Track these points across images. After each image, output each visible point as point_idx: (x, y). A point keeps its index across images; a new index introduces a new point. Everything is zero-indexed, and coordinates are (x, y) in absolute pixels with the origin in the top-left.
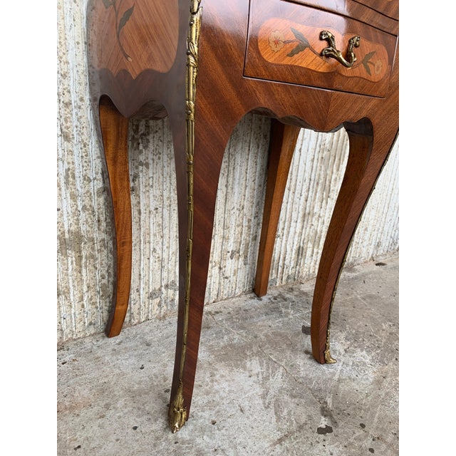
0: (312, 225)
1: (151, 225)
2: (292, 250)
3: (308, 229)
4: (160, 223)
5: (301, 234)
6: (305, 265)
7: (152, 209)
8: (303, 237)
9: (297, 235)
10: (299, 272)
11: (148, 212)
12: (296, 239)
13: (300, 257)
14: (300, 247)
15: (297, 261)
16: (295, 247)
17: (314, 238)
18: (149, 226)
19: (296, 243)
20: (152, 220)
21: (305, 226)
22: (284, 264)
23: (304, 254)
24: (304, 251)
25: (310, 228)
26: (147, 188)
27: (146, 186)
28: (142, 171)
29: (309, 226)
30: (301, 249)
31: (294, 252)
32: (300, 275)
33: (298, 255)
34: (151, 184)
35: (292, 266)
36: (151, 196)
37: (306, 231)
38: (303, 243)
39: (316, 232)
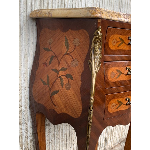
0: (110, 128)
1: (50, 148)
2: (103, 140)
3: (109, 130)
4: (53, 145)
5: (106, 133)
6: (108, 144)
7: (50, 141)
8: (107, 134)
9: (105, 133)
10: (106, 148)
11: (49, 143)
12: (104, 135)
13: (106, 142)
14: (106, 138)
15: (105, 144)
16: (104, 138)
17: (111, 133)
18: (49, 148)
19: (104, 137)
20: (50, 146)
21: (107, 129)
22: (100, 147)
24: (108, 139)
25: (109, 129)
26: (49, 133)
27: (48, 133)
28: (47, 128)
29: (109, 128)
30: (106, 139)
31: (104, 140)
32: (107, 149)
33: (105, 141)
34: (50, 131)
35: (103, 146)
36: (50, 136)
37: (108, 131)
38: (107, 136)
39: (112, 130)
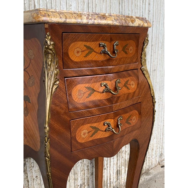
0: (123, 157)
1: (35, 185)
2: (114, 173)
3: (121, 160)
4: (40, 183)
5: (117, 163)
6: (122, 178)
7: (34, 177)
8: (118, 165)
9: (115, 165)
10: (119, 183)
11: (32, 180)
12: (115, 167)
13: (119, 175)
14: (117, 170)
15: (118, 178)
16: (115, 171)
17: (124, 163)
18: (34, 186)
19: (115, 169)
20: (35, 183)
21: (118, 159)
22: (110, 182)
23: (120, 173)
24: (120, 171)
25: (122, 159)
26: (31, 168)
27: (30, 168)
28: (27, 161)
29: (121, 158)
30: (118, 171)
31: (115, 174)
32: (120, 184)
33: (117, 175)
34: (33, 166)
35: (115, 181)
36: (33, 171)
37: (119, 161)
38: (119, 168)
39: (126, 160)
